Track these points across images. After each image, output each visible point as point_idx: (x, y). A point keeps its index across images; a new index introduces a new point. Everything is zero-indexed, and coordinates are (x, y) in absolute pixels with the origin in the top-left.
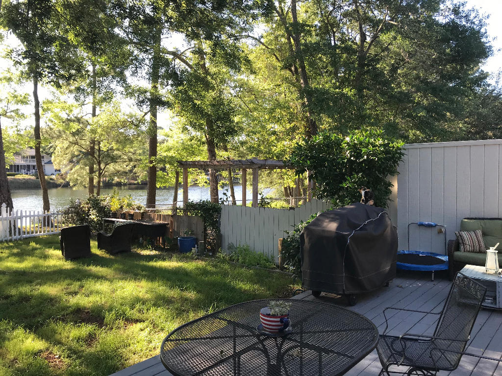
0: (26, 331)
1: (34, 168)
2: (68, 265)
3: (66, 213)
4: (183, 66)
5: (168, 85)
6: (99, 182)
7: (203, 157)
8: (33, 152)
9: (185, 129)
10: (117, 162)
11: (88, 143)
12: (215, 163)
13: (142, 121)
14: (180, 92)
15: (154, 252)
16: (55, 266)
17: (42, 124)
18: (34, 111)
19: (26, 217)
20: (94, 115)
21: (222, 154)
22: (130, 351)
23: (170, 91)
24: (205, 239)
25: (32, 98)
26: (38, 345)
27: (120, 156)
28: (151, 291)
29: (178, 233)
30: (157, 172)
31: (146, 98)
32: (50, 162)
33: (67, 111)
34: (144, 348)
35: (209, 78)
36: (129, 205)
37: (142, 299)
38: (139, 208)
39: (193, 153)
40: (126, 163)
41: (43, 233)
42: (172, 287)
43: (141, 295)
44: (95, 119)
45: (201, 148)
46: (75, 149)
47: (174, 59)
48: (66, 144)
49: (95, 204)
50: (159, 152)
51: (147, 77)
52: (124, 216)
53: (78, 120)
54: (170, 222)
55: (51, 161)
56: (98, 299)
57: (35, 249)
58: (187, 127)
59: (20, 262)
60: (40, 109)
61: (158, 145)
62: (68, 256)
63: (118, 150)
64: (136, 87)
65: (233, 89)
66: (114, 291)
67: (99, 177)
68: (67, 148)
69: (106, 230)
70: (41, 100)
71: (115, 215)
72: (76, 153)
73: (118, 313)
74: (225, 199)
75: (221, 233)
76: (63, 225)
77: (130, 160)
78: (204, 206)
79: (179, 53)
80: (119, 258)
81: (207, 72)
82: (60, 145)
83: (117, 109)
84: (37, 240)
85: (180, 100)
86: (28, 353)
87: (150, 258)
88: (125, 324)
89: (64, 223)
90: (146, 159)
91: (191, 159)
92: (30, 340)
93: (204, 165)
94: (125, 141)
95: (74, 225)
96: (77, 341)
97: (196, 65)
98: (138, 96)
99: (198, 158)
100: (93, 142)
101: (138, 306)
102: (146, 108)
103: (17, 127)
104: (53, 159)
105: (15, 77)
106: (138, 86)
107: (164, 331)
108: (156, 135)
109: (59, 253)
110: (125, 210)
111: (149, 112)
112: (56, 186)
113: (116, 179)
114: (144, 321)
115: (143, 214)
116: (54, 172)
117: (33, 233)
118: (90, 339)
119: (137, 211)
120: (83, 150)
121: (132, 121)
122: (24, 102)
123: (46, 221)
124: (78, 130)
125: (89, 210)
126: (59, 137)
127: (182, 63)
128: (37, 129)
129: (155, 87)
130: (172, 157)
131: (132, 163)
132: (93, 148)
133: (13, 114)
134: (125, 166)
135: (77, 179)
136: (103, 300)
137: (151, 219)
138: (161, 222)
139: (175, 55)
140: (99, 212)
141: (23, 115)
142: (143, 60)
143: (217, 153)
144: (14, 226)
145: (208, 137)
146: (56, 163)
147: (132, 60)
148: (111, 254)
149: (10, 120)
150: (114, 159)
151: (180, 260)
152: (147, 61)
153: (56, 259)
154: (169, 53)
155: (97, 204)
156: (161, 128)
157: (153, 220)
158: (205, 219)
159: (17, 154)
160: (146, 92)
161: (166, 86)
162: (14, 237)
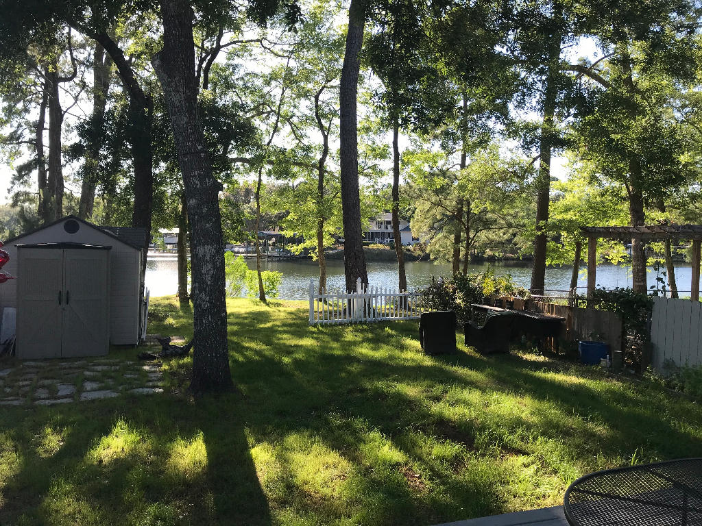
0: (383, 436)
1: (389, 237)
2: (428, 362)
3: (426, 294)
4: (595, 84)
5: (569, 116)
6: (466, 255)
7: (621, 219)
8: (389, 217)
9: (593, 179)
10: (490, 229)
11: (454, 203)
12: (643, 229)
13: (528, 170)
14: (589, 123)
15: (541, 359)
16: (413, 360)
17: (401, 182)
18: (392, 165)
19: (381, 295)
20: (463, 166)
21: (655, 216)
22: (509, 492)
23: (571, 124)
24: (623, 347)
25: (392, 150)
26: (397, 456)
27: (496, 221)
28: (539, 412)
29: (579, 336)
30: (548, 243)
31: (536, 137)
32: (407, 229)
33: (431, 164)
34: (529, 493)
35: (638, 97)
36: (508, 288)
37: (525, 423)
38: (522, 293)
39: (604, 215)
40: (502, 231)
41: (399, 317)
42: (569, 413)
43: (523, 415)
44: (465, 172)
45: (619, 207)
46: (438, 212)
47: (579, 77)
48: (427, 205)
49: (462, 284)
50: (551, 214)
51: (539, 107)
52: (500, 303)
53: (443, 173)
54: (566, 318)
55: (408, 227)
56: (466, 411)
57: (390, 336)
58: (597, 175)
59: (374, 349)
60: (400, 162)
61: (551, 203)
62: (428, 350)
63: (493, 211)
64: (522, 123)
65: (679, 111)
66: (487, 405)
67: (467, 247)
68: (428, 211)
69: (476, 320)
70: (400, 151)
71: (488, 301)
72: (438, 217)
73: (492, 435)
74: (660, 288)
75: (652, 341)
76: (422, 309)
77: (510, 226)
78: (623, 297)
79: (589, 66)
80: (492, 360)
81: (633, 88)
82: (421, 206)
83: (495, 157)
84: (391, 324)
85: (588, 136)
86: (384, 463)
87: (537, 366)
88: (501, 452)
89: (423, 306)
90: (532, 225)
91: (602, 224)
92: (386, 448)
93: (624, 233)
94: (503, 199)
95: (435, 310)
96: (441, 462)
97: (615, 80)
98: (525, 135)
99: (613, 223)
100: (460, 201)
101: (519, 431)
102: (535, 152)
103: (373, 186)
104: (411, 224)
105: (374, 127)
106: (525, 121)
107: (558, 475)
108: (548, 190)
109: (417, 344)
110: (502, 295)
111: (538, 157)
112: (413, 259)
113: (488, 252)
114: (528, 454)
115: (526, 302)
116: (411, 242)
117: (388, 315)
118: (457, 462)
119: (519, 297)
120: (448, 213)
121: (515, 171)
122: (383, 156)
123: (403, 303)
124: (442, 187)
125: (454, 292)
126: (419, 197)
127: (593, 81)
128: (396, 187)
129: (549, 121)
130: (571, 221)
131: (511, 231)
132: (460, 210)
133: (370, 171)
134: (501, 234)
135: (439, 251)
136: (473, 415)
137: (538, 310)
138: (554, 316)
139: (583, 69)
140: (467, 295)
141: (381, 171)
142: (534, 83)
143: (647, 214)
144: (369, 305)
145: (631, 190)
146: (414, 230)
147: (518, 85)
148: (482, 353)
149: (367, 179)
150: (487, 225)
151: (582, 374)
152: (539, 85)
153: (413, 351)
154: (573, 68)
155: (465, 284)
156: (556, 179)
157: (543, 312)
158: (623, 317)
159: (372, 219)
160: (536, 128)
161: (566, 118)
162: (369, 319)
